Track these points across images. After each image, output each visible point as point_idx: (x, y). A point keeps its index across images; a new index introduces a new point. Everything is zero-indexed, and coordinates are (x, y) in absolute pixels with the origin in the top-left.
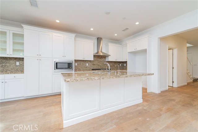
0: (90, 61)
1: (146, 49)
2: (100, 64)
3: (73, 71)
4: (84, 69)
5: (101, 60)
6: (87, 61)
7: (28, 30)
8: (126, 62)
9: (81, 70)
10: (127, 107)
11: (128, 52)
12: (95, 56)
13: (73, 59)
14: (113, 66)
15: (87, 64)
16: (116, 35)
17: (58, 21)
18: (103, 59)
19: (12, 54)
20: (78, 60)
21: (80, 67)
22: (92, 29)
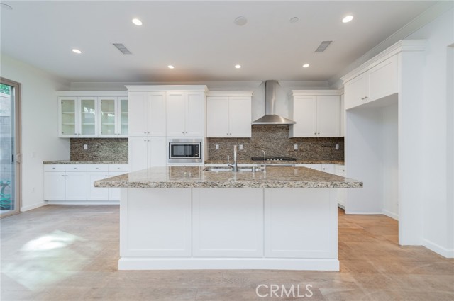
0: (248, 139)
1: (397, 94)
2: (273, 146)
3: (201, 162)
5: (274, 135)
7: (135, 94)
8: (341, 140)
10: (272, 271)
11: (347, 110)
12: (255, 128)
13: (200, 138)
14: (312, 150)
15: (241, 147)
16: (306, 66)
17: (171, 67)
18: (280, 133)
19: (120, 132)
20: (222, 138)
21: (225, 154)
22: (238, 67)
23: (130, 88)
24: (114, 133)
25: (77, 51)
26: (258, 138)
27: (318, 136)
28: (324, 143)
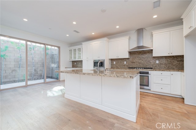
2: (142, 62)
4: (122, 67)
5: (143, 56)
6: (124, 60)
9: (119, 68)
14: (170, 64)
15: (125, 63)
16: (155, 17)
17: (93, 34)
18: (147, 55)
21: (118, 66)
22: (118, 27)
23: (83, 43)
24: (80, 59)
25: (68, 35)
26: (134, 58)
27: (171, 55)
28: (179, 59)
